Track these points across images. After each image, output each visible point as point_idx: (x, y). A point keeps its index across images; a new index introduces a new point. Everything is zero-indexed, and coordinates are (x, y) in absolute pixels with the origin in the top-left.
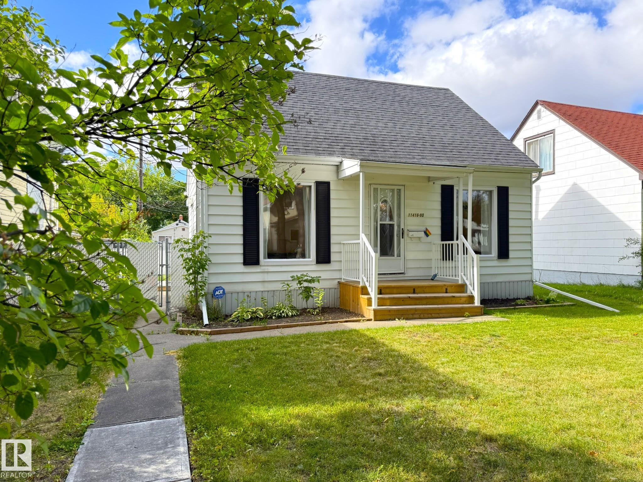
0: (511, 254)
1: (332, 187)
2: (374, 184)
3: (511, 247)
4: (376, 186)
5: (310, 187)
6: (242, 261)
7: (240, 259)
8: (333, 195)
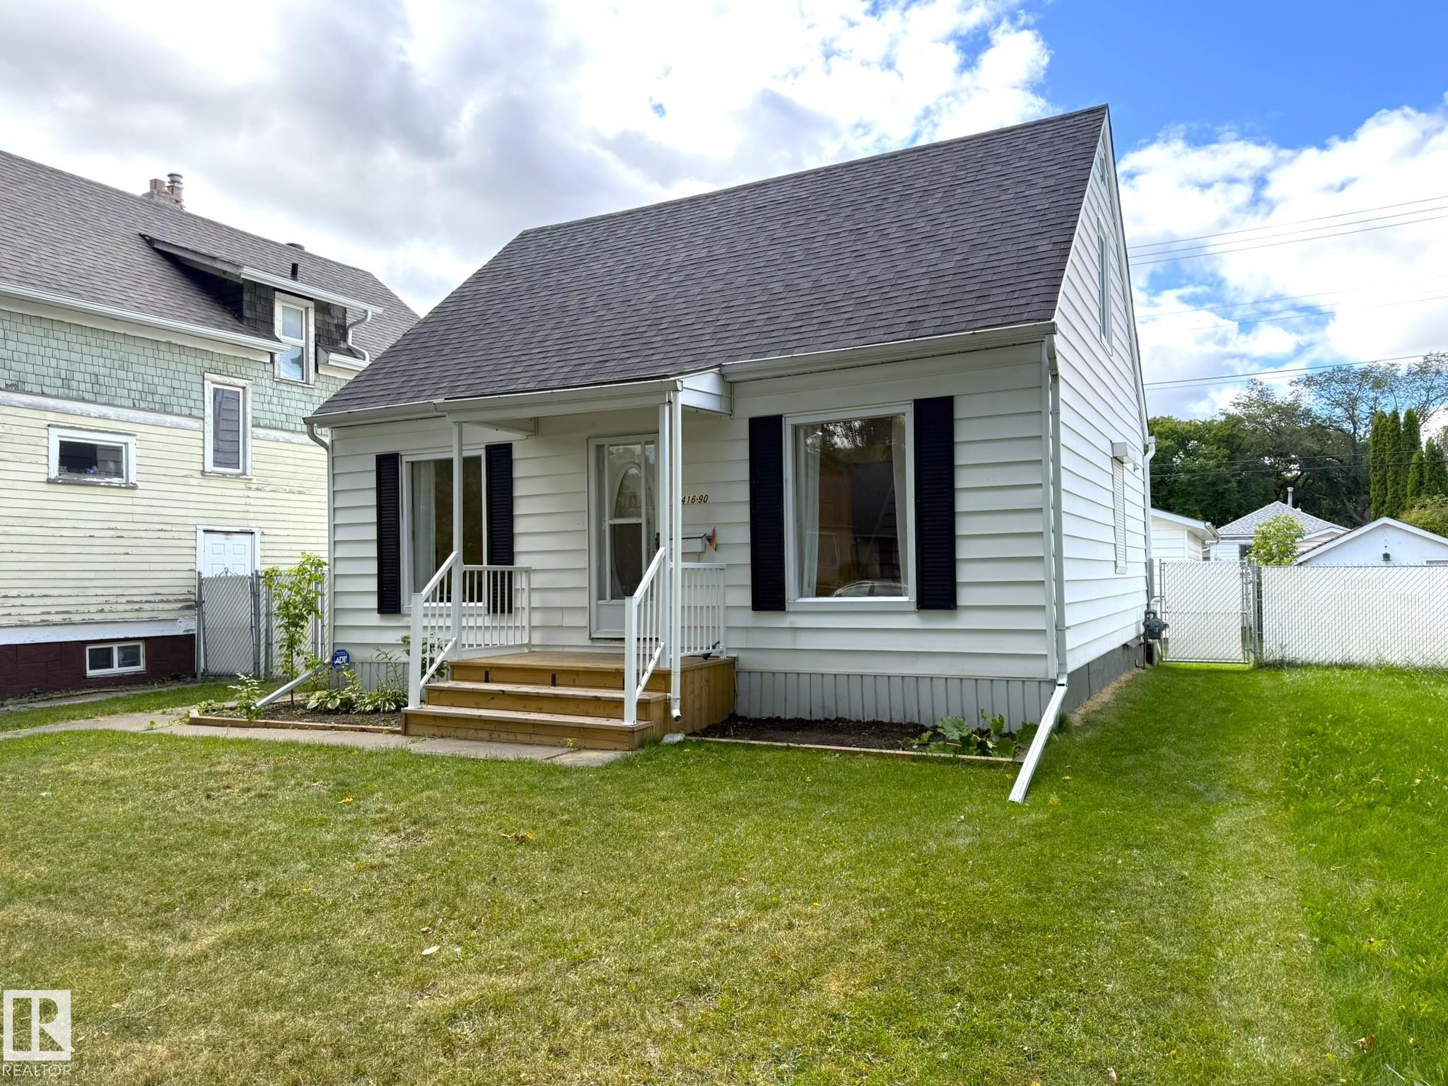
0: (965, 597)
1: (516, 454)
2: (597, 437)
3: (964, 574)
4: (600, 442)
5: (479, 458)
6: (376, 606)
7: (373, 602)
8: (519, 471)
